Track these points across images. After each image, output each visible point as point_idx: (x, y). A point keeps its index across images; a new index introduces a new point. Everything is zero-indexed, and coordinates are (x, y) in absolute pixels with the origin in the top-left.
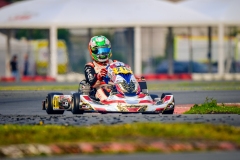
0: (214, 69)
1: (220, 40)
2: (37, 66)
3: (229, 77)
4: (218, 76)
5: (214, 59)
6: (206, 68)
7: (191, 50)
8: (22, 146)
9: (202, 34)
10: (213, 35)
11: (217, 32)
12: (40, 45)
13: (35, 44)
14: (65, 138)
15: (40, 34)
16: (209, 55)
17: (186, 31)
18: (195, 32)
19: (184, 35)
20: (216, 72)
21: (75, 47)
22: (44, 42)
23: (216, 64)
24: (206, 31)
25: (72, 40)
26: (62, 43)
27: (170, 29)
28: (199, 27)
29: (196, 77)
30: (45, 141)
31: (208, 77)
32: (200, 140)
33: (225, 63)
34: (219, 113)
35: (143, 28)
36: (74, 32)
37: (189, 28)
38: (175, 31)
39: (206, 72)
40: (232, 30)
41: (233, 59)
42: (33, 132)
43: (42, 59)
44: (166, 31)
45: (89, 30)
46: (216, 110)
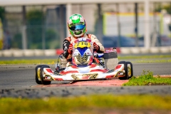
0: (140, 43)
1: (146, 16)
3: (154, 50)
4: (144, 50)
5: (140, 34)
6: (133, 42)
7: (119, 26)
9: (129, 11)
10: (139, 11)
11: (143, 9)
16: (136, 30)
17: (114, 8)
18: (122, 9)
19: (112, 12)
20: (143, 46)
21: (10, 24)
23: (142, 39)
24: (132, 7)
25: (8, 17)
27: (99, 5)
29: (124, 50)
31: (135, 50)
33: (151, 38)
34: (156, 84)
35: (73, 4)
36: (8, 10)
37: (117, 4)
38: (104, 8)
39: (134, 46)
40: (157, 6)
41: (158, 33)
44: (96, 7)
45: (24, 7)
46: (153, 81)
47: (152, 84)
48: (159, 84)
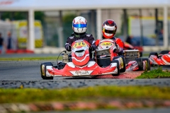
2: (18, 41)
6: (154, 42)
8: (6, 105)
9: (150, 15)
11: (162, 14)
12: (21, 25)
13: (16, 24)
14: (41, 99)
15: (21, 16)
17: (138, 12)
18: (144, 13)
19: (136, 16)
20: (162, 45)
21: (49, 26)
22: (24, 22)
23: (162, 39)
25: (47, 20)
26: (38, 22)
27: (125, 10)
28: (148, 9)
29: (146, 49)
30: (24, 101)
31: (155, 49)
32: (148, 99)
34: (164, 77)
35: (103, 10)
36: (48, 14)
37: (140, 10)
38: (129, 13)
39: (154, 45)
42: (15, 94)
43: (22, 36)
44: (122, 12)
45: (60, 12)
46: (162, 75)
47: (161, 77)
48: (167, 77)
